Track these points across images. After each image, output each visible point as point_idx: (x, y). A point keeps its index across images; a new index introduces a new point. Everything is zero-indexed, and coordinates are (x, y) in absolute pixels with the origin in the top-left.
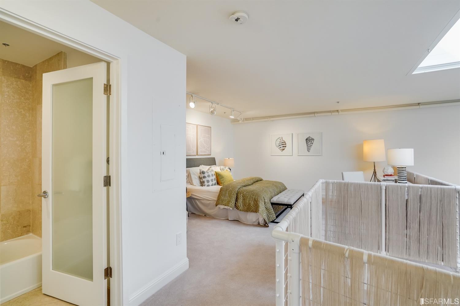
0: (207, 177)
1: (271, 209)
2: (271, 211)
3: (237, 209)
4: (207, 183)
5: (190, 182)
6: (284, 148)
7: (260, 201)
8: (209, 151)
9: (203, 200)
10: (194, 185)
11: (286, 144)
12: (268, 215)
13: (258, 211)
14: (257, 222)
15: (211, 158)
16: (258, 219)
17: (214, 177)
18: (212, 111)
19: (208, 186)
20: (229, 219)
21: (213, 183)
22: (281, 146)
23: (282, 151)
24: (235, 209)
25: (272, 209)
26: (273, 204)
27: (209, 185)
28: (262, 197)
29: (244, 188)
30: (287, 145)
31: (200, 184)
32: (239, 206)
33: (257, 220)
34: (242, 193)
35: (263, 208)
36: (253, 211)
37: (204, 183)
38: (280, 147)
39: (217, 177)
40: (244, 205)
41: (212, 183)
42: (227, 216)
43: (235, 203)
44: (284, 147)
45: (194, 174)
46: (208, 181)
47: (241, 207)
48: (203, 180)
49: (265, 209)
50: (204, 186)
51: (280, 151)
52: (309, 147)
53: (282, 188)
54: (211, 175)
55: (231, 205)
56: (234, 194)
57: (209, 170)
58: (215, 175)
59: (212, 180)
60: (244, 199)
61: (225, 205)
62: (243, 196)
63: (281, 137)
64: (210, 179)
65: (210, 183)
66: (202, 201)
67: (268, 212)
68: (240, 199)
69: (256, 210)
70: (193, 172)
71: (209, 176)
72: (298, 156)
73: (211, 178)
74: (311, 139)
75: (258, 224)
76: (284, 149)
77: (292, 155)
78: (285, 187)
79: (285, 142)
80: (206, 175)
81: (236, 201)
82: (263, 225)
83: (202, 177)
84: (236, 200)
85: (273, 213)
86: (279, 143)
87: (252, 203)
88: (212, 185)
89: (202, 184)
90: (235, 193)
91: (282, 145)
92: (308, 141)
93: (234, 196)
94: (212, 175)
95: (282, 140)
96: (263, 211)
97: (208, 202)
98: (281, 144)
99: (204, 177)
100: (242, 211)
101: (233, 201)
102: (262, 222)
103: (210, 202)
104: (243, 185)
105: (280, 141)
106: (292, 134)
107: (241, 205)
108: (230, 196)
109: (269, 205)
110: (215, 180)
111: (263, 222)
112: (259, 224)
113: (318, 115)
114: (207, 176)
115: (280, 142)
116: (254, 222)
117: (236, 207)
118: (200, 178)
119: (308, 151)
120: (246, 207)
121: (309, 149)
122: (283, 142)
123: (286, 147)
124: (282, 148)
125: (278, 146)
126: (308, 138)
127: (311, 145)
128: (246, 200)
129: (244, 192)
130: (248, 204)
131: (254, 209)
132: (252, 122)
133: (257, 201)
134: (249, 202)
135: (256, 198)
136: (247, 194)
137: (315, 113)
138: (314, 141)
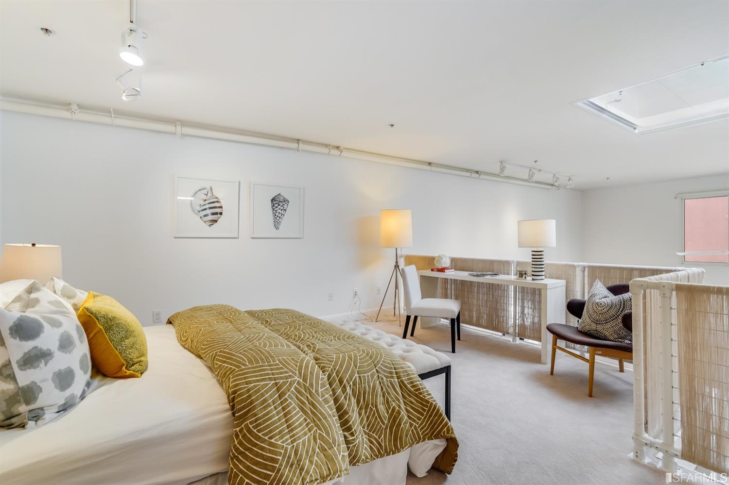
3: (351, 462)
6: (214, 217)
11: (221, 207)
19: (67, 407)
22: (209, 212)
23: (210, 225)
30: (224, 211)
32: (359, 445)
37: (34, 399)
38: (206, 216)
40: (372, 427)
43: (347, 440)
44: (216, 214)
47: (366, 443)
50: (36, 420)
51: (205, 226)
52: (278, 218)
54: (75, 335)
55: (344, 458)
56: (326, 401)
63: (209, 188)
64: (73, 359)
65: (79, 385)
72: (252, 238)
74: (282, 199)
76: (216, 221)
77: (238, 238)
79: (219, 202)
80: (49, 338)
81: (343, 431)
84: (340, 421)
86: (203, 203)
91: (210, 208)
92: (277, 205)
95: (209, 195)
98: (207, 206)
100: (372, 458)
101: (341, 435)
105: (205, 197)
106: (240, 183)
114: (55, 347)
115: (205, 200)
119: (275, 228)
120: (383, 436)
121: (279, 222)
122: (214, 202)
123: (222, 216)
124: (211, 217)
125: (199, 212)
126: (276, 196)
127: (282, 215)
128: (376, 406)
129: (353, 373)
130: (389, 418)
131: (419, 427)
132: (111, 125)
133: (416, 390)
134: (390, 408)
135: (406, 380)
136: (368, 376)
137: (298, 141)
138: (289, 205)
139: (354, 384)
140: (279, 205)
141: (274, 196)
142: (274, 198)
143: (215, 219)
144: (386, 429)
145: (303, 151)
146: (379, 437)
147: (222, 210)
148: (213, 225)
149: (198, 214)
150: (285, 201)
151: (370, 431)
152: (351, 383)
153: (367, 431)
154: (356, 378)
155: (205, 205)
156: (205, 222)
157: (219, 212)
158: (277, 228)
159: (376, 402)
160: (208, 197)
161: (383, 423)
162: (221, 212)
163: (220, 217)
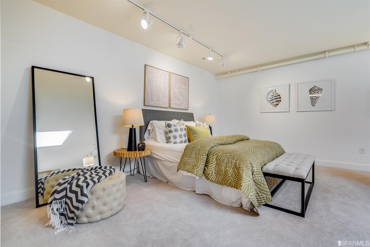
0: (174, 132)
1: (264, 184)
2: (263, 187)
3: (206, 178)
4: (173, 139)
5: (155, 137)
7: (245, 169)
8: (185, 105)
9: (165, 161)
10: (158, 141)
11: (280, 98)
12: (258, 193)
13: (241, 186)
14: (239, 203)
15: (187, 113)
16: (241, 198)
17: (184, 132)
18: (178, 42)
19: (175, 143)
20: (197, 192)
21: (182, 139)
22: (274, 101)
23: (275, 107)
24: (204, 178)
25: (266, 183)
26: (266, 174)
27: (176, 141)
28: (249, 162)
29: (221, 147)
30: (282, 99)
31: (165, 141)
32: (209, 174)
33: (237, 200)
34: (216, 154)
35: (250, 181)
36: (230, 185)
37: (170, 139)
38: (273, 102)
39: (188, 133)
40: (218, 173)
41: (180, 139)
42: (194, 187)
43: (204, 169)
44: (278, 101)
45: (159, 128)
46: (175, 137)
47: (213, 176)
48: (169, 136)
49: (252, 183)
50: (170, 143)
51: (273, 107)
52: (314, 100)
53: (278, 150)
54: (179, 129)
55: (197, 171)
56: (202, 155)
57: (179, 124)
58: (187, 130)
59: (181, 136)
60: (218, 164)
61: (189, 172)
62: (216, 159)
63: (274, 90)
64: (177, 134)
65: (178, 140)
66: (164, 163)
67: (258, 188)
68: (212, 163)
69: (237, 185)
70: (158, 126)
71: (176, 130)
72: (297, 112)
73: (179, 133)
74: (317, 89)
75: (239, 206)
76: (278, 105)
77: (289, 112)
78: (282, 149)
79: (279, 96)
80: (173, 128)
81: (205, 166)
82: (250, 211)
83: (167, 132)
84: (206, 164)
85: (267, 191)
86: (272, 97)
87: (231, 171)
88: (181, 142)
89: (168, 140)
90: (205, 153)
91: (275, 99)
92: (313, 93)
93: (202, 158)
94: (181, 130)
95: (275, 93)
96: (248, 187)
97: (171, 164)
98: (274, 98)
99: (170, 131)
100: (215, 182)
101: (201, 166)
102: (246, 206)
103: (173, 164)
104: (220, 142)
105: (273, 94)
106: (290, 85)
107: (212, 172)
108: (197, 158)
109: (260, 177)
110: (185, 136)
111: (248, 205)
112: (242, 206)
113: (331, 54)
114: (173, 130)
115: (273, 96)
116: (234, 202)
117: (205, 176)
118: (166, 133)
119: (312, 105)
120: (220, 177)
121: (315, 102)
122: (277, 96)
123: (281, 102)
124: (276, 103)
125: (270, 101)
126: (313, 88)
127: (317, 98)
128: (221, 166)
129: (220, 152)
130: (225, 172)
131: (234, 181)
132: (238, 75)
133: (239, 167)
134: (226, 169)
135: (238, 162)
136: (224, 155)
137: (324, 52)
138: (322, 92)
139: (218, 156)
140: (315, 92)
141: (311, 88)
142: (311, 89)
143: (277, 104)
144: (222, 175)
145: (329, 57)
146: (219, 177)
147: (281, 99)
148: (276, 106)
149: (270, 102)
150: (319, 90)
151: (217, 173)
152: (217, 155)
153: (216, 173)
154: (219, 154)
155: (273, 98)
156: (273, 105)
157: (279, 100)
158: (313, 105)
159: (222, 165)
160: (274, 94)
161: (222, 173)
162: (280, 100)
163: (280, 103)
